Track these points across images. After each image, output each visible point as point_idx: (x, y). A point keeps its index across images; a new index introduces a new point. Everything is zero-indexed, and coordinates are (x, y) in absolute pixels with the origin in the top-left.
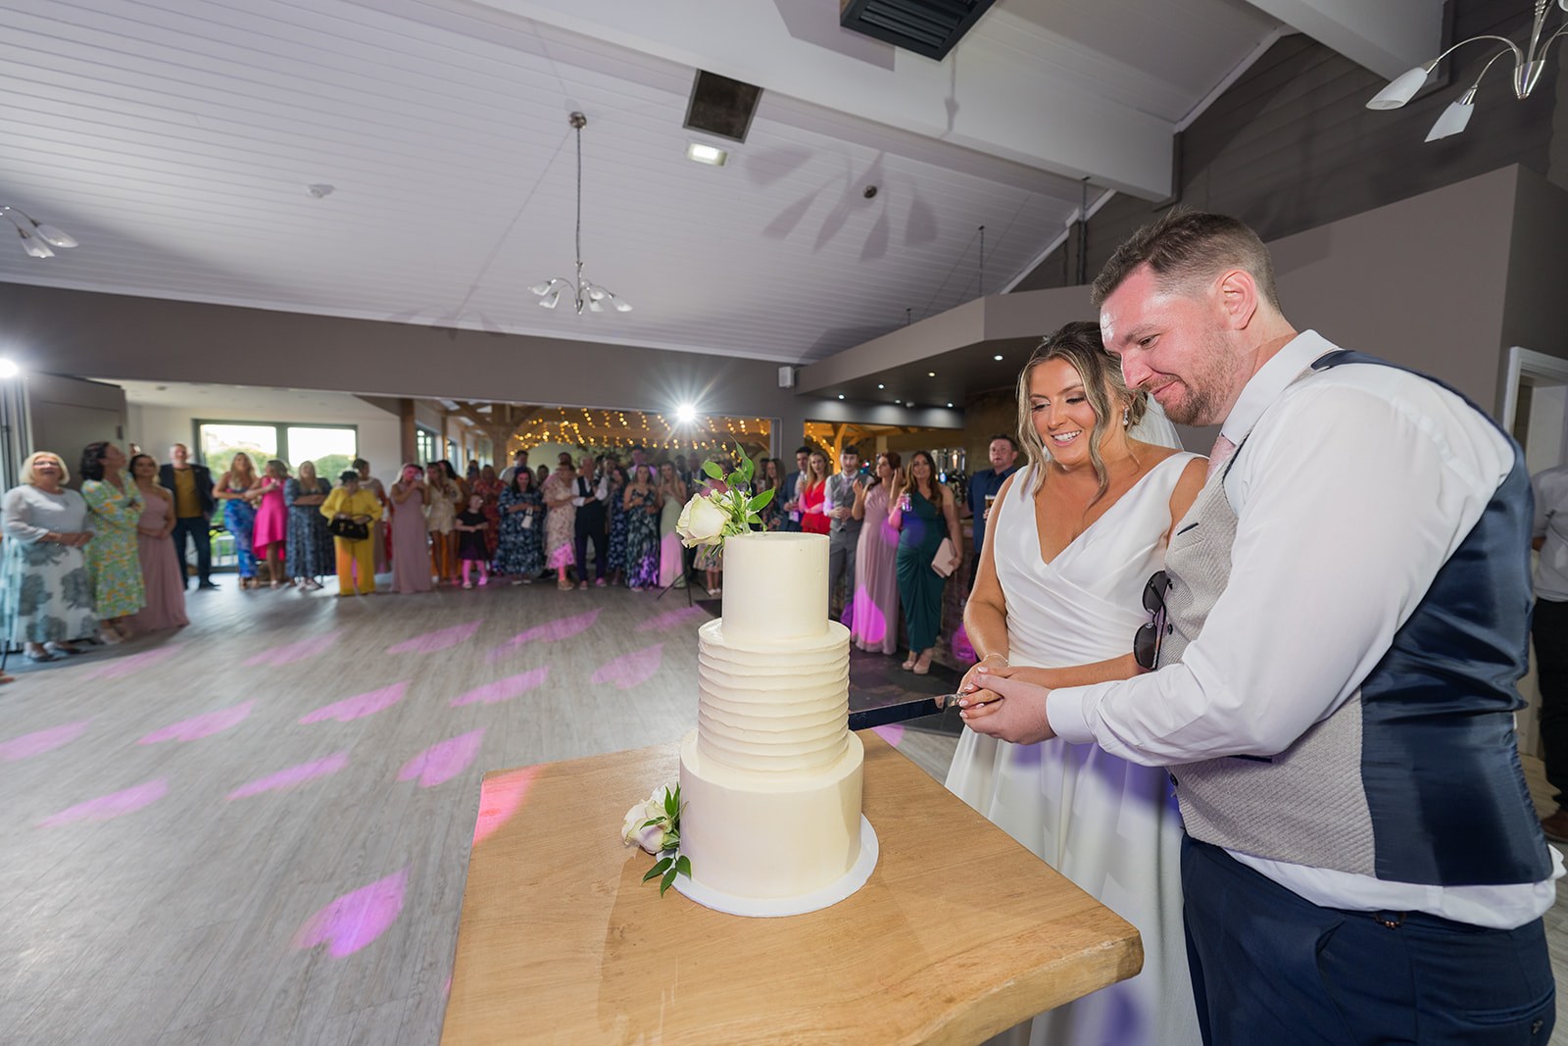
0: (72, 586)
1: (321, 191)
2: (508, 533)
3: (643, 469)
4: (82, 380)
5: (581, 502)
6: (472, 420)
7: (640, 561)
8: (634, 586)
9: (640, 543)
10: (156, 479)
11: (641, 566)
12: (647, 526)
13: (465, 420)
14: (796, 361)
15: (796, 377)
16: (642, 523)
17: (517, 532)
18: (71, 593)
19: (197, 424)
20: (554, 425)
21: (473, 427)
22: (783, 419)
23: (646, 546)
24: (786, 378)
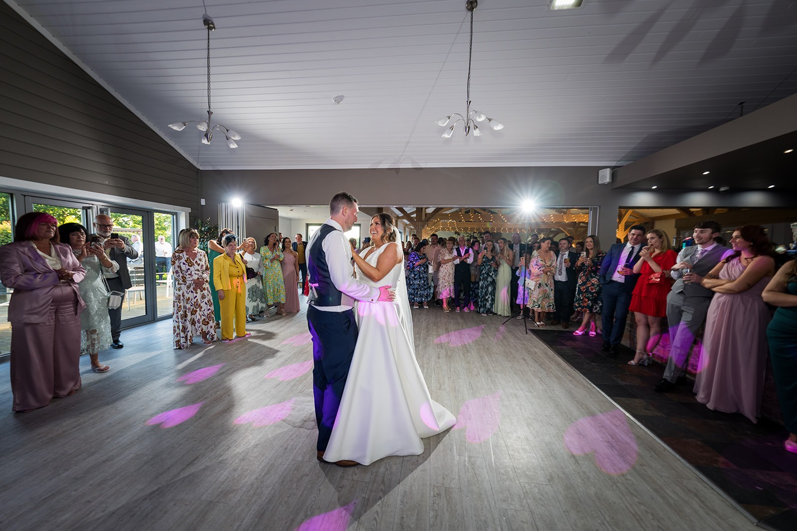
0: (251, 292)
1: (339, 99)
2: (415, 279)
3: (490, 243)
4: (264, 207)
5: (457, 261)
6: (409, 221)
7: (487, 297)
8: (483, 313)
9: (487, 287)
10: (291, 248)
11: (487, 300)
12: (491, 276)
13: (405, 221)
14: (613, 164)
15: (613, 176)
16: (488, 275)
17: (420, 278)
18: (251, 295)
19: (308, 225)
20: (445, 222)
21: (409, 225)
22: (599, 206)
23: (490, 289)
24: (605, 177)
